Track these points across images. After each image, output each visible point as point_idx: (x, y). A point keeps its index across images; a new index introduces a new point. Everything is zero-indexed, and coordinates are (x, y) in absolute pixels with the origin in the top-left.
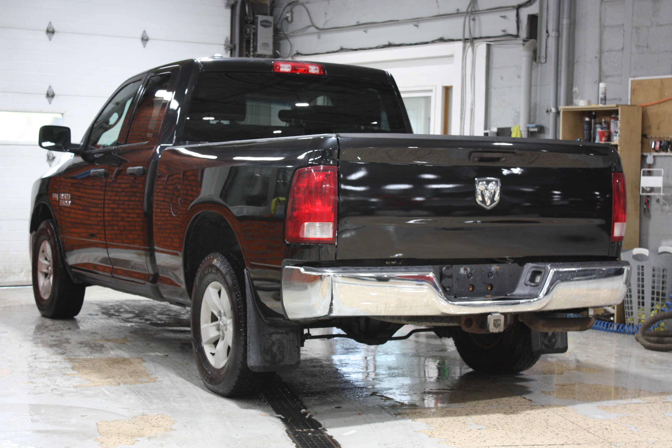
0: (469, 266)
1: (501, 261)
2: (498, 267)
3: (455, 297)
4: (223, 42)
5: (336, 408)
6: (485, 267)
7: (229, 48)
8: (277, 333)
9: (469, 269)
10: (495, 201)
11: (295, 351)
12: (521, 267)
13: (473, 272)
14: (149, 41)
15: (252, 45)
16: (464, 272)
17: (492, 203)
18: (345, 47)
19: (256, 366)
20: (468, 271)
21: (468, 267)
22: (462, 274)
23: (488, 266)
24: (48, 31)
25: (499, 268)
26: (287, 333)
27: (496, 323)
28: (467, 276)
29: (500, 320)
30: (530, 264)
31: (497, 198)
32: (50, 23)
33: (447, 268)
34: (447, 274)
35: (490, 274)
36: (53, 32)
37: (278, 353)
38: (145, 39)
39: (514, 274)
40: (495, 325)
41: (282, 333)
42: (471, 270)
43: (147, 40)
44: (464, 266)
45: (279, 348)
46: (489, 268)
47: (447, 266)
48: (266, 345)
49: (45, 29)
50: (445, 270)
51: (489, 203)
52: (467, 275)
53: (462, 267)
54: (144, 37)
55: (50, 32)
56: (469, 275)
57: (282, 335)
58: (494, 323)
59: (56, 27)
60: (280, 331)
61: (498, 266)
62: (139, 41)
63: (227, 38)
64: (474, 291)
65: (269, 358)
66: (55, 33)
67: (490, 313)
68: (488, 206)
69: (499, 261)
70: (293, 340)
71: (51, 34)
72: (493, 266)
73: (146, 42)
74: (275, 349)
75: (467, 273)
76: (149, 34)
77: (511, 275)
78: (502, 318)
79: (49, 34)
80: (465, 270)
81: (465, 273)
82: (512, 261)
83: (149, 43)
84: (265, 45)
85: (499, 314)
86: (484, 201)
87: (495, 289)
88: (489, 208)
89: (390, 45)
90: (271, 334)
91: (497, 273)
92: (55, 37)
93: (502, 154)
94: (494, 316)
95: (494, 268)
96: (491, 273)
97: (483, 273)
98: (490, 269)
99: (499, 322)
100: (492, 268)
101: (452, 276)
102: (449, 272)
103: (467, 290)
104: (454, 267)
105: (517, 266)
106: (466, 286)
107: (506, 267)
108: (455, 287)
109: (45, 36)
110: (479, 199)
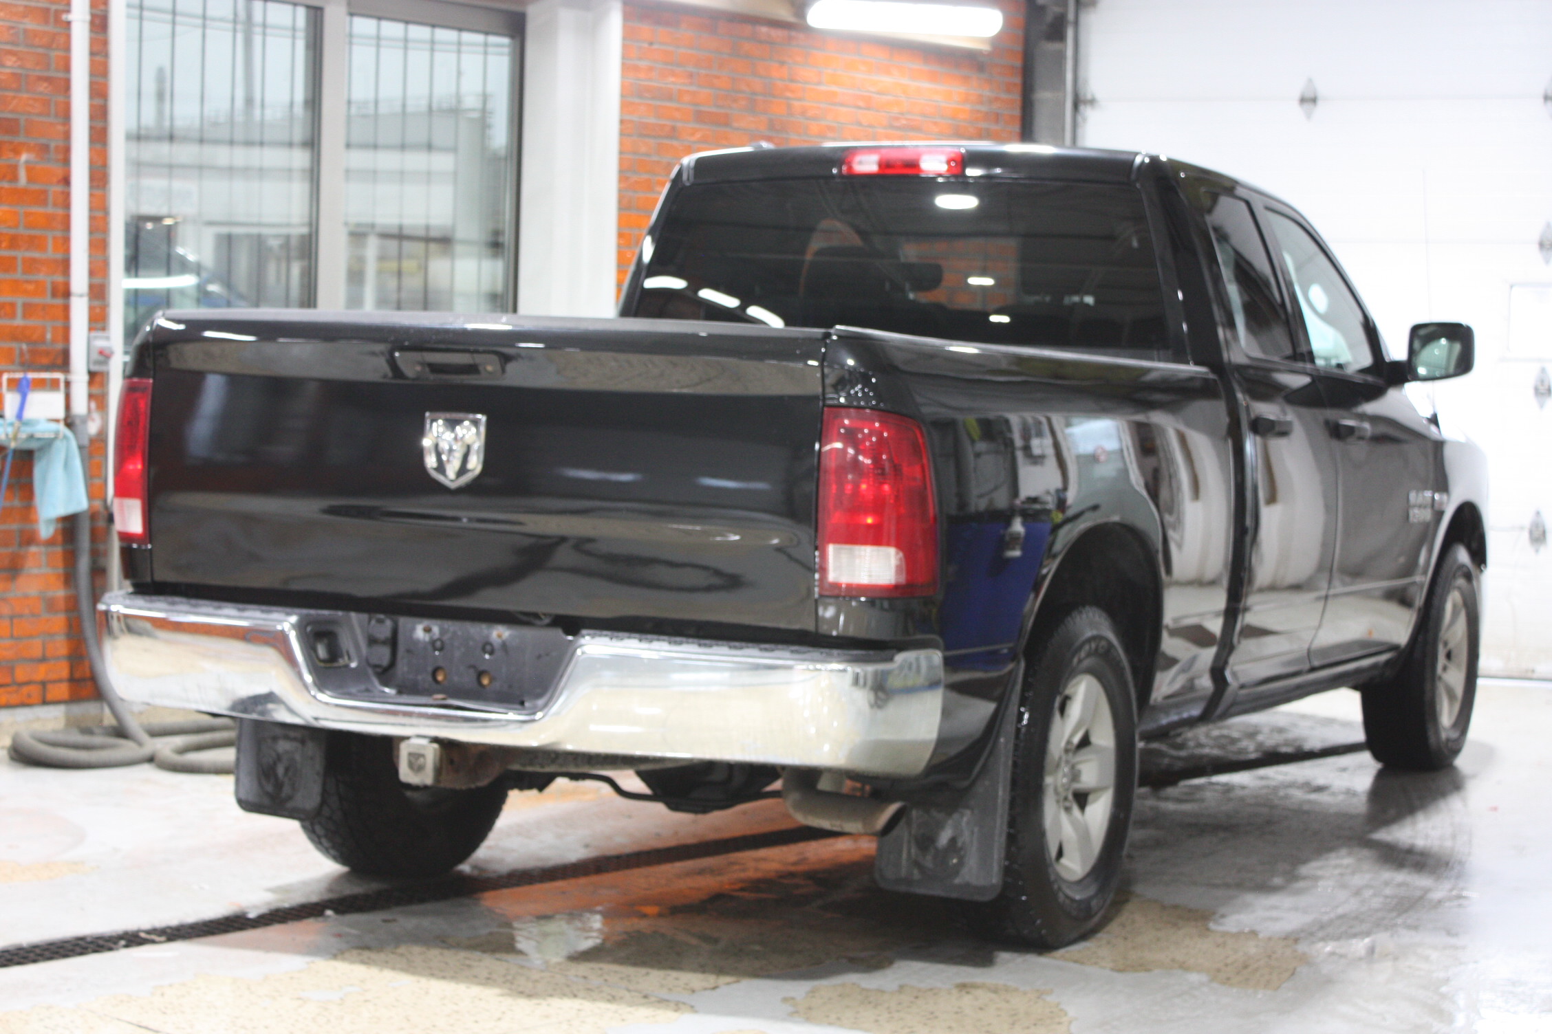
0: (439, 622)
2: (508, 634)
6: (476, 631)
9: (436, 630)
10: (472, 471)
13: (446, 638)
16: (424, 635)
17: (460, 474)
20: (434, 634)
21: (435, 625)
22: (418, 640)
23: (484, 626)
24: (1303, 100)
25: (510, 635)
27: (413, 760)
28: (429, 647)
31: (476, 461)
32: (1309, 80)
33: (378, 621)
34: (377, 635)
35: (487, 646)
36: (1314, 100)
39: (548, 654)
40: (410, 765)
42: (443, 632)
44: (427, 622)
46: (484, 632)
47: (378, 616)
49: (1298, 94)
50: (374, 626)
51: (452, 473)
52: (433, 642)
53: (420, 623)
55: (1309, 100)
56: (438, 644)
58: (408, 759)
61: (508, 630)
65: (269, 788)
68: (452, 481)
70: (312, 758)
71: (1311, 105)
72: (498, 629)
74: (280, 770)
75: (430, 638)
77: (540, 656)
78: (433, 751)
79: (1306, 105)
80: (428, 629)
81: (427, 639)
82: (549, 621)
85: (424, 742)
86: (441, 468)
87: (497, 684)
88: (453, 486)
91: (504, 646)
94: (410, 746)
95: (499, 633)
96: (491, 644)
97: (471, 643)
98: (488, 636)
99: (424, 759)
100: (492, 633)
101: (393, 642)
102: (383, 629)
103: (430, 678)
104: (403, 621)
105: (558, 633)
106: (430, 669)
107: (528, 633)
108: (402, 667)
109: (1297, 110)
110: (431, 461)
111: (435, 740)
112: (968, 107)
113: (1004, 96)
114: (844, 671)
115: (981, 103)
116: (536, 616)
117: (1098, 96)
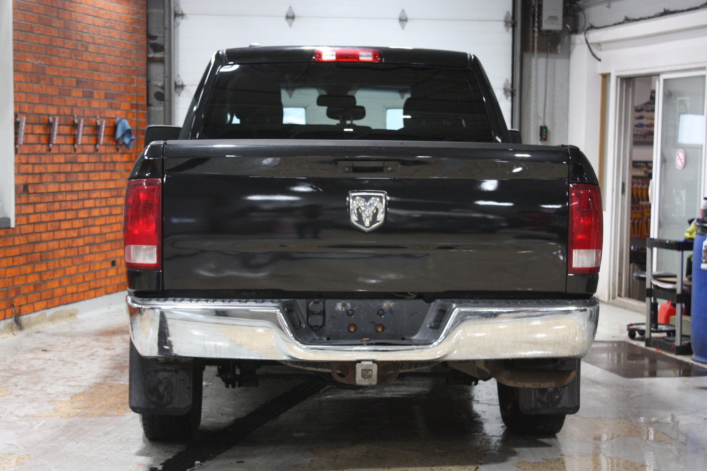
0: (351, 301)
1: (400, 296)
2: (392, 304)
3: (328, 339)
4: (503, 18)
5: (238, 462)
6: (373, 304)
7: (510, 25)
8: (165, 370)
9: (349, 305)
10: (378, 221)
11: (186, 392)
12: (428, 304)
13: (355, 309)
14: (409, 22)
15: (536, 19)
16: (342, 308)
17: (372, 223)
18: (631, 17)
19: (139, 408)
20: (349, 307)
21: (348, 302)
22: (339, 311)
23: (378, 301)
24: (288, 17)
25: (394, 305)
26: (176, 371)
27: (365, 373)
28: (346, 314)
29: (371, 370)
30: (439, 300)
31: (381, 217)
32: (290, 7)
33: (315, 303)
34: (315, 310)
35: (380, 312)
36: (293, 18)
37: (166, 394)
38: (403, 20)
39: (416, 313)
40: (363, 376)
41: (170, 371)
42: (353, 305)
43: (406, 20)
44: (343, 301)
45: (166, 388)
46: (379, 304)
47: (315, 300)
48: (150, 384)
49: (285, 15)
50: (312, 305)
51: (367, 223)
52: (347, 312)
53: (338, 302)
54: (403, 17)
55: (290, 17)
56: (350, 312)
57: (170, 373)
58: (362, 373)
59: (297, 12)
60: (168, 368)
61: (392, 302)
62: (397, 22)
63: (508, 12)
64: (357, 332)
65: (154, 399)
66: (296, 19)
67: (359, 361)
68: (367, 227)
69: (397, 295)
70: (183, 380)
71: (291, 20)
72: (386, 302)
73: (405, 22)
74: (161, 389)
75: (346, 309)
76: (409, 15)
77: (412, 314)
78: (375, 368)
79: (289, 20)
80: (344, 305)
81: (344, 310)
82: (415, 296)
83: (408, 25)
84: (553, 18)
85: (371, 363)
86: (361, 221)
87: (387, 331)
88: (368, 229)
89: (666, 13)
90: (157, 372)
91: (391, 310)
92: (296, 22)
93: (382, 162)
94: (362, 365)
95: (387, 304)
96: (382, 310)
97: (371, 311)
98: (381, 306)
99: (370, 372)
100: (383, 304)
101: (323, 313)
102: (318, 308)
103: (347, 330)
104: (328, 302)
105: (421, 302)
106: (346, 326)
107: (404, 304)
108: (329, 326)
109: (284, 23)
110: (354, 218)
111: (374, 361)
112: (129, 16)
113: (141, 11)
114: (585, 310)
115: (133, 14)
116: (406, 294)
117: (184, 12)
